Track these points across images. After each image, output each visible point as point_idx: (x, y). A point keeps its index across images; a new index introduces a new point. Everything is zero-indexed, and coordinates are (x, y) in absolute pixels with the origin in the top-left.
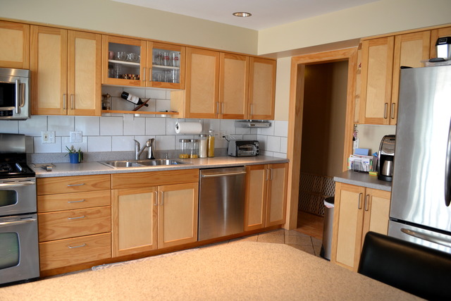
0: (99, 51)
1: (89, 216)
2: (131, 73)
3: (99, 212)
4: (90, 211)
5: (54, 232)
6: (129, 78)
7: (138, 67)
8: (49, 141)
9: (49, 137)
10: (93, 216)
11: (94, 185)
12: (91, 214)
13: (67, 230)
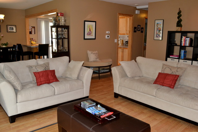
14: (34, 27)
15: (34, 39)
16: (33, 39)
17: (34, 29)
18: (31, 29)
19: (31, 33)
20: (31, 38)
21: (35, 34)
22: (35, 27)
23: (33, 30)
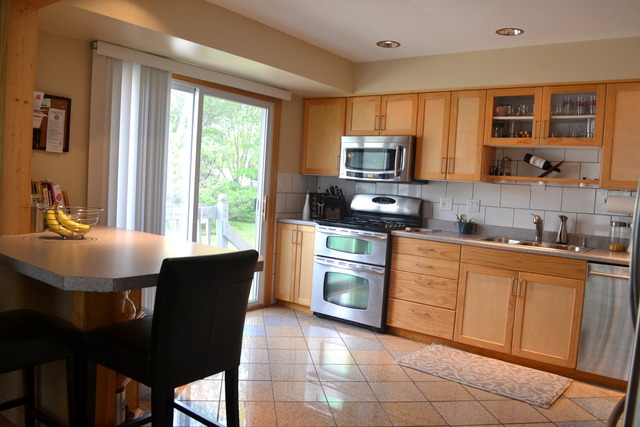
0: (483, 107)
1: (434, 286)
2: (523, 130)
3: (444, 284)
4: (435, 281)
5: (401, 292)
6: (520, 136)
7: (531, 122)
8: (446, 208)
9: (447, 204)
10: (438, 286)
11: (442, 254)
12: (436, 283)
13: (413, 293)
14: (63, 102)
15: (57, 191)
16: (50, 186)
17: (62, 114)
18: (45, 110)
19: (39, 139)
20: (39, 179)
21: (66, 149)
22: (69, 101)
23: (57, 118)
